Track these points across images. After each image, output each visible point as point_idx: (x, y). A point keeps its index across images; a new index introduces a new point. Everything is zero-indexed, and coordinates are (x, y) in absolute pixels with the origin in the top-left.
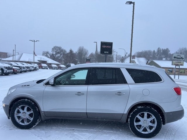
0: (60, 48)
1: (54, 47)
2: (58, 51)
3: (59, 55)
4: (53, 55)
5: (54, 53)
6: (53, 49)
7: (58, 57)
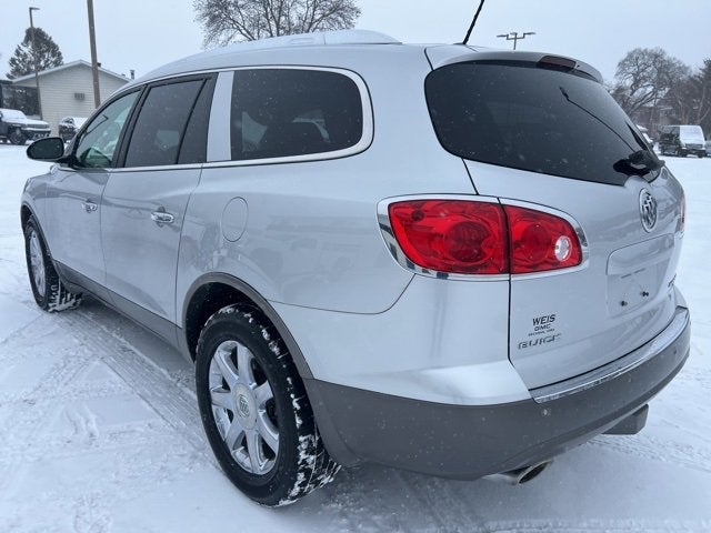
0: (656, 56)
1: (630, 55)
2: (643, 70)
3: (650, 89)
4: (620, 89)
5: (629, 82)
6: (622, 64)
7: (645, 98)
